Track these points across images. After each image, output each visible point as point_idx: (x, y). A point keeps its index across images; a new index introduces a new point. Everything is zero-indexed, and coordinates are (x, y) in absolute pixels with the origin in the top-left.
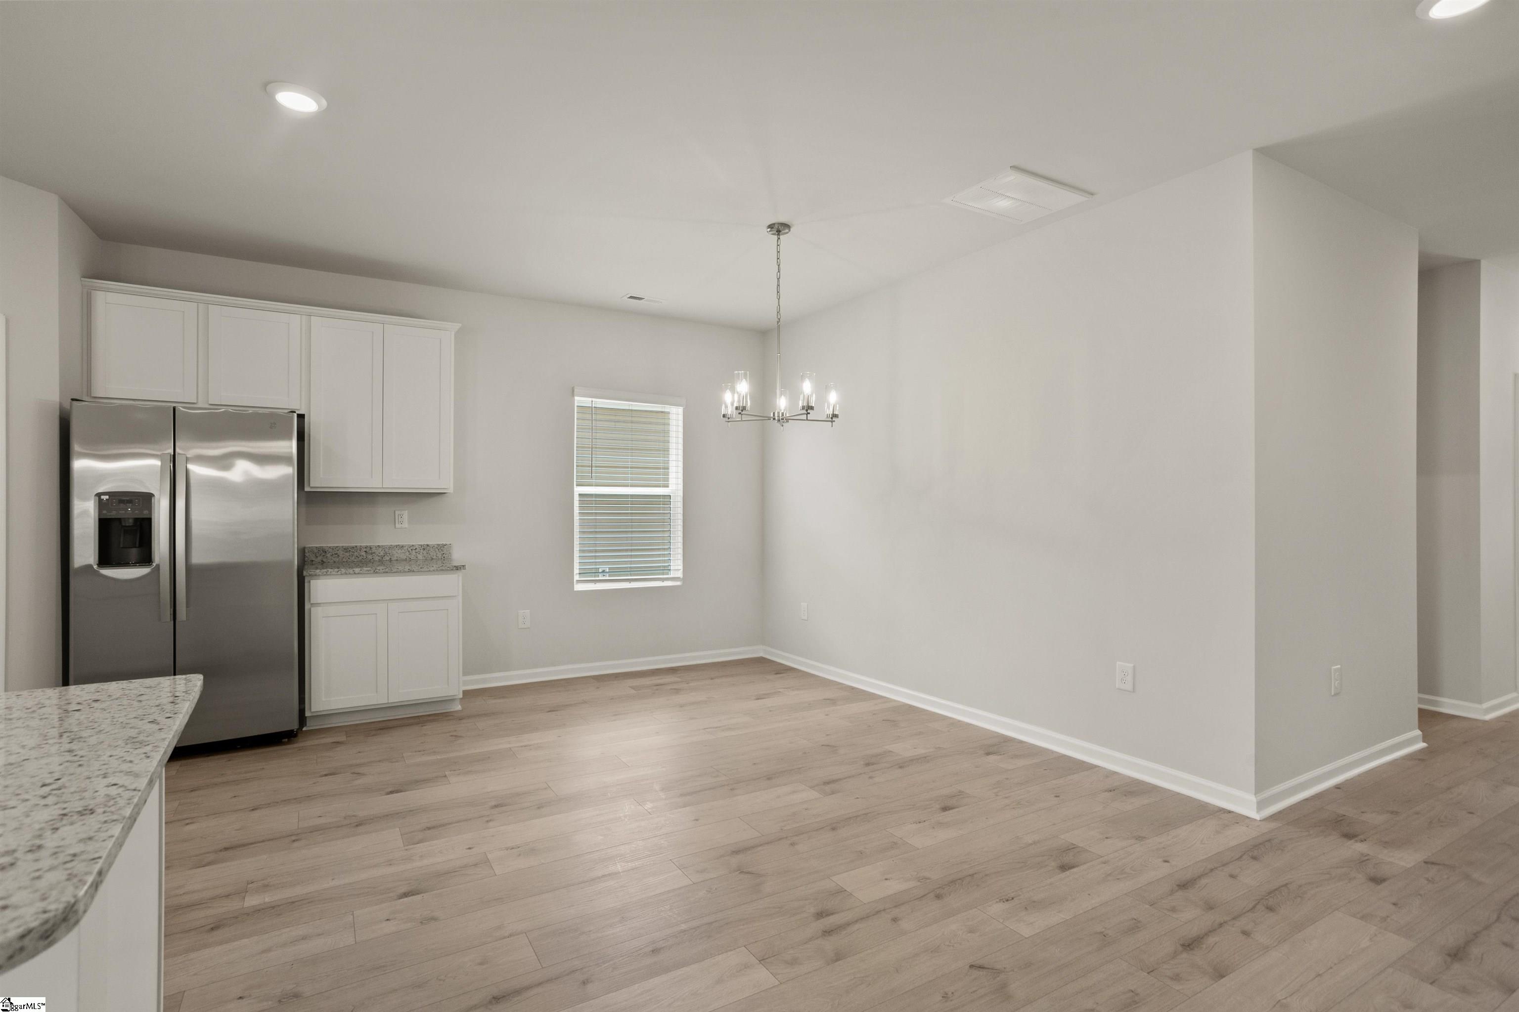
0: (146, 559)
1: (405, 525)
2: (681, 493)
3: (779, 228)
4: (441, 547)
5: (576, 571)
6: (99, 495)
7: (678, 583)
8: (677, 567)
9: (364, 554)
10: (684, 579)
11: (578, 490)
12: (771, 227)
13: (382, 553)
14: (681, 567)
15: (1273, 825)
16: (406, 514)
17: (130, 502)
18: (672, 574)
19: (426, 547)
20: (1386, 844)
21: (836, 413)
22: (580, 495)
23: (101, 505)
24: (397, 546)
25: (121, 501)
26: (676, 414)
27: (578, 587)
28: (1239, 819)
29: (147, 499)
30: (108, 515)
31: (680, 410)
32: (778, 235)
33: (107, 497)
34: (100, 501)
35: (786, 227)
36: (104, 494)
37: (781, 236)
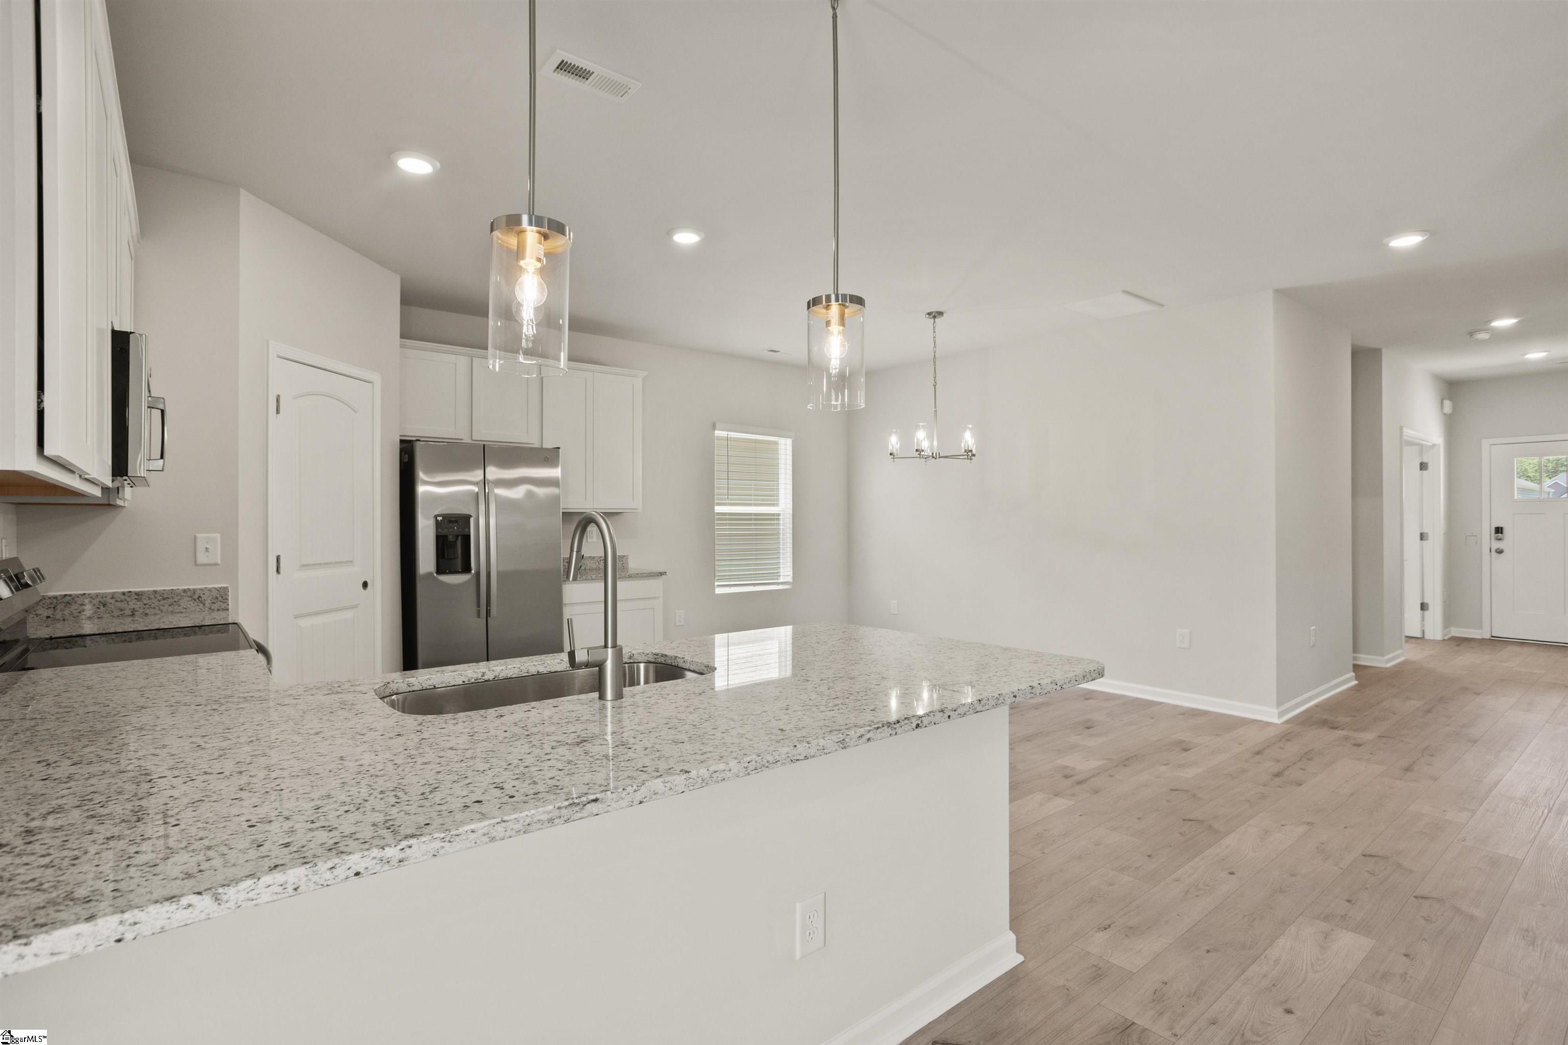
0: (467, 567)
2: (790, 511)
3: (935, 315)
5: (717, 577)
6: (436, 517)
7: (788, 587)
8: (786, 573)
10: (795, 583)
11: (718, 509)
12: (929, 314)
14: (791, 573)
15: (1288, 726)
17: (456, 522)
18: (781, 580)
20: (1355, 730)
22: (720, 514)
23: (438, 524)
25: (450, 522)
26: (785, 446)
27: (718, 591)
28: (1269, 724)
29: (467, 519)
30: (444, 532)
31: (789, 442)
32: (934, 319)
33: (441, 518)
34: (437, 520)
35: (940, 314)
36: (439, 515)
37: (936, 320)
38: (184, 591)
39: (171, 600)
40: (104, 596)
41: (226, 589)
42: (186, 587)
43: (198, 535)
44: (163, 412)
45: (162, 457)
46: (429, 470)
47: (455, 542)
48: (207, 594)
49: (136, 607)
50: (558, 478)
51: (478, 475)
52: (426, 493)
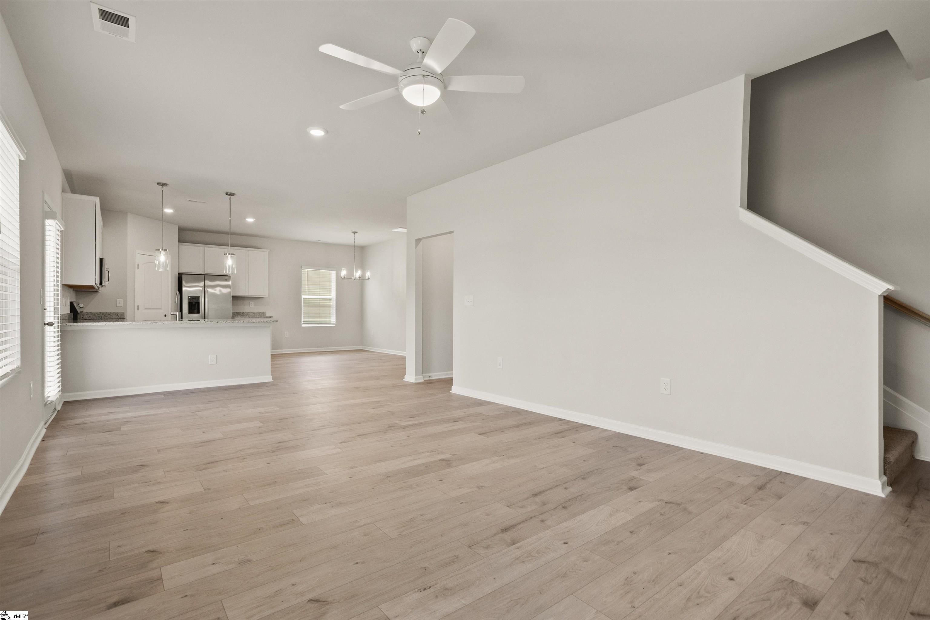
0: (198, 312)
1: (253, 306)
2: (335, 298)
3: (355, 233)
4: (263, 313)
5: (302, 321)
6: (188, 297)
7: (334, 325)
8: (333, 320)
9: (241, 314)
10: (336, 324)
11: (303, 297)
12: (352, 232)
13: (247, 314)
14: (335, 320)
16: (253, 303)
17: (195, 299)
18: (332, 323)
19: (258, 313)
21: (369, 277)
22: (304, 298)
23: (189, 299)
24: (251, 312)
25: (193, 298)
26: (333, 274)
27: (303, 326)
29: (198, 298)
30: (191, 301)
31: (335, 272)
35: (356, 232)
36: (190, 296)
37: (355, 234)
38: (114, 313)
39: (110, 315)
40: (95, 313)
41: (124, 313)
42: (114, 312)
43: (117, 299)
44: (109, 271)
45: (108, 281)
46: (187, 282)
47: (195, 304)
48: (119, 314)
49: (102, 316)
50: (230, 285)
51: (202, 284)
52: (186, 290)
